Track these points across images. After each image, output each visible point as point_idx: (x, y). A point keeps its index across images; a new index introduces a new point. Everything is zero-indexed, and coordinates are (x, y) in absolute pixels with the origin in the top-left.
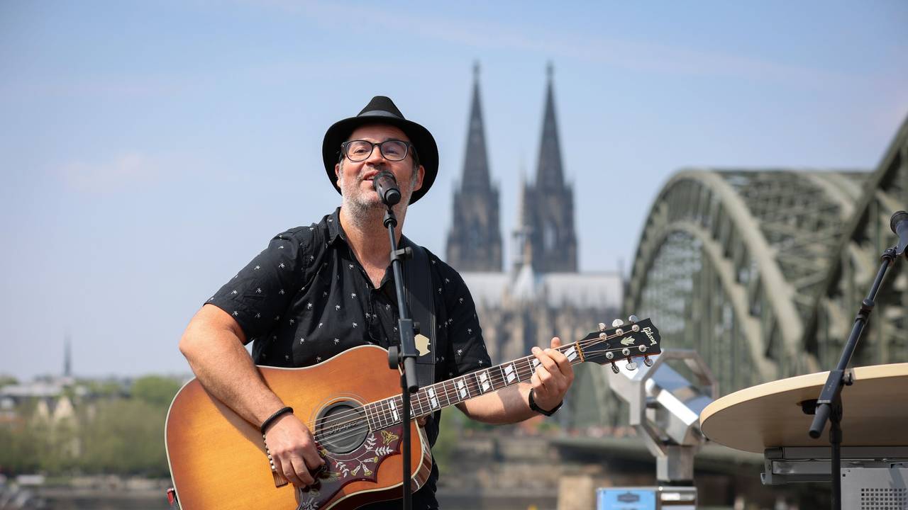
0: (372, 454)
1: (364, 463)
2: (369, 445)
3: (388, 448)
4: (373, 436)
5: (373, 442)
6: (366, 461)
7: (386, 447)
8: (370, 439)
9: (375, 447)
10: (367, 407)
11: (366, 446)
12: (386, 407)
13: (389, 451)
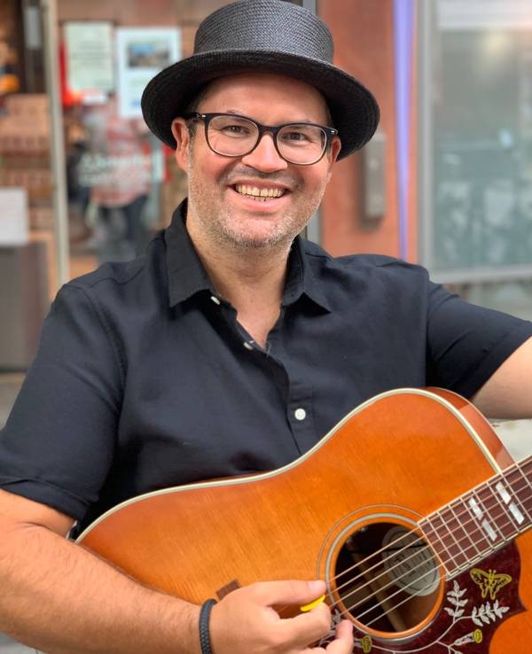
0: (466, 627)
1: (455, 647)
2: (453, 607)
3: (496, 605)
4: (457, 587)
5: (462, 598)
6: (459, 642)
7: (492, 603)
8: (453, 594)
9: (468, 610)
10: (427, 527)
11: (450, 611)
12: (465, 517)
13: (500, 611)
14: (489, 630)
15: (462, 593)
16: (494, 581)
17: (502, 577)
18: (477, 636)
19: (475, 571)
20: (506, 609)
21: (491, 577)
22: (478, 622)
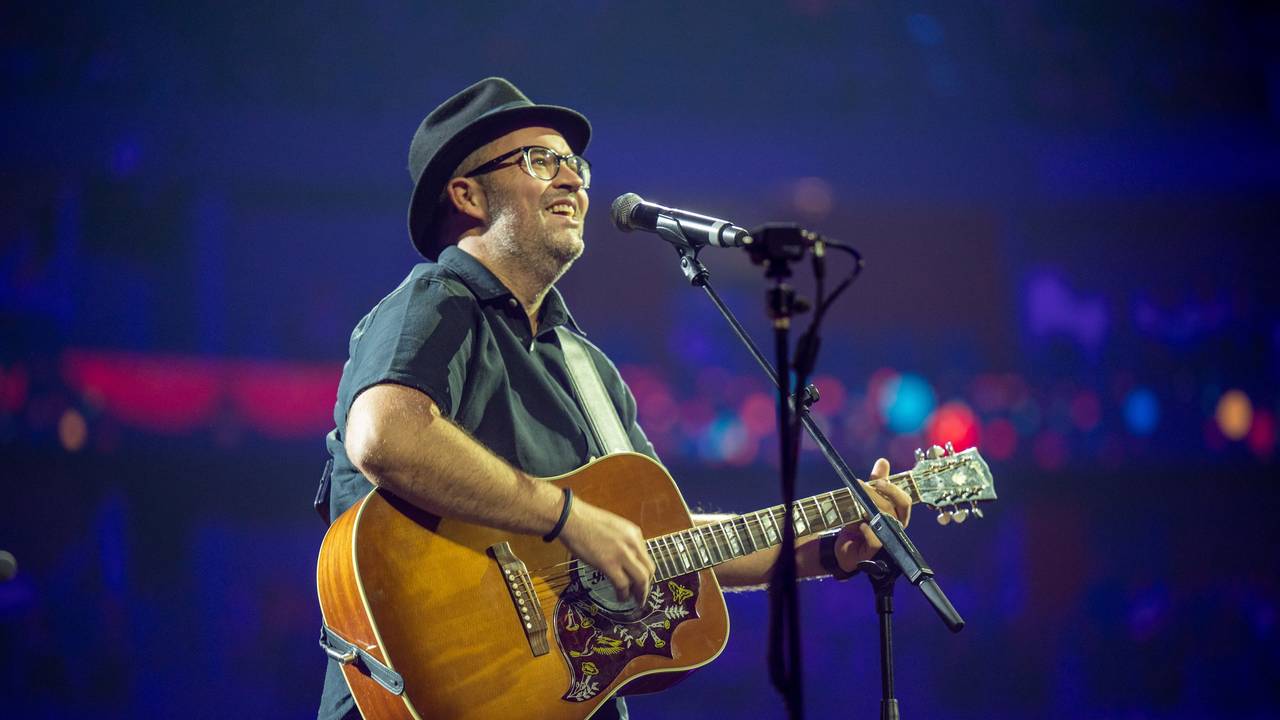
14: (675, 622)
15: (661, 594)
16: (682, 592)
17: (688, 592)
18: (667, 625)
19: (671, 583)
20: (687, 613)
21: (681, 590)
22: (668, 616)
